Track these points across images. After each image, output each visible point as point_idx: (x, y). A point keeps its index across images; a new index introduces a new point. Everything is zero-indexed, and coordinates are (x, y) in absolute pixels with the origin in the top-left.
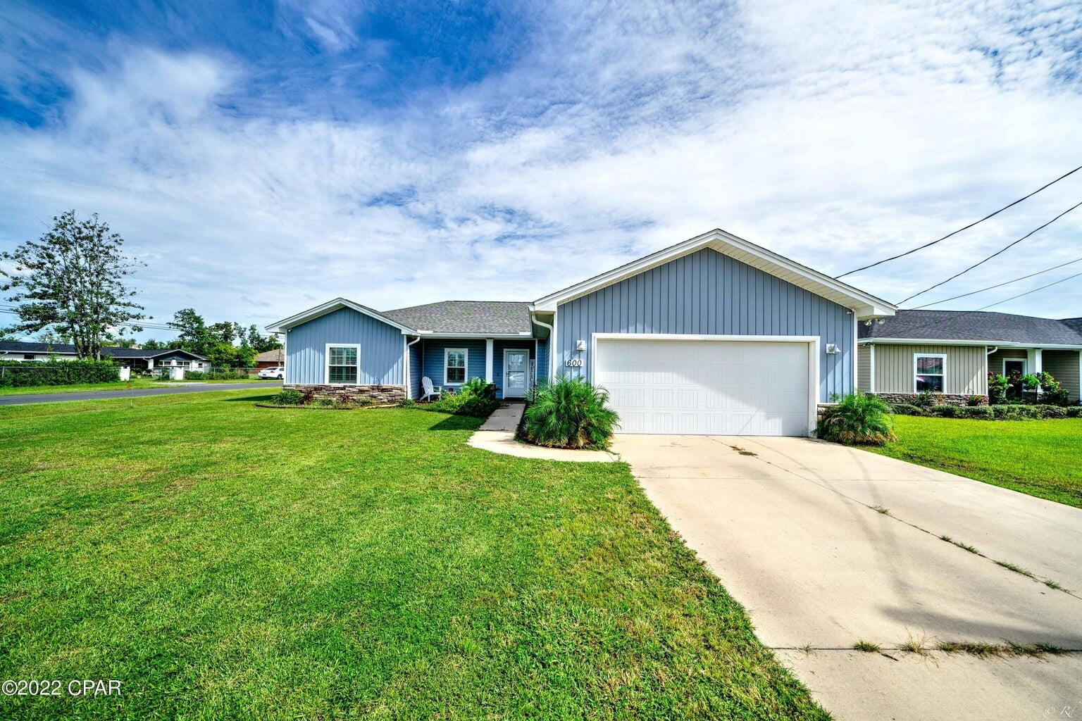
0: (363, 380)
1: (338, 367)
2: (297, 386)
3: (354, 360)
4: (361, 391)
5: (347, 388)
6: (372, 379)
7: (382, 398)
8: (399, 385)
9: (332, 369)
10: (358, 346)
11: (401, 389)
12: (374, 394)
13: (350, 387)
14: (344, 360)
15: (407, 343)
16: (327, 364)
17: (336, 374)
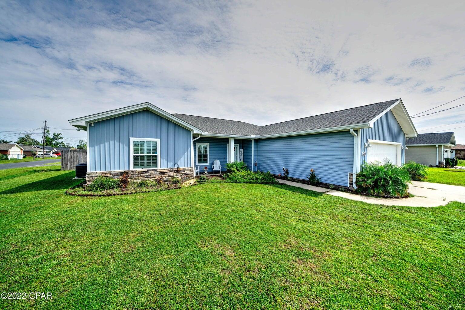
0: (162, 165)
1: (141, 156)
2: (103, 173)
3: (155, 151)
4: (162, 173)
5: (150, 172)
6: (169, 164)
7: (177, 176)
8: (189, 167)
9: (136, 158)
10: (158, 141)
11: (190, 170)
12: (172, 174)
13: (153, 170)
14: (146, 152)
15: (193, 139)
16: (132, 154)
17: (139, 162)
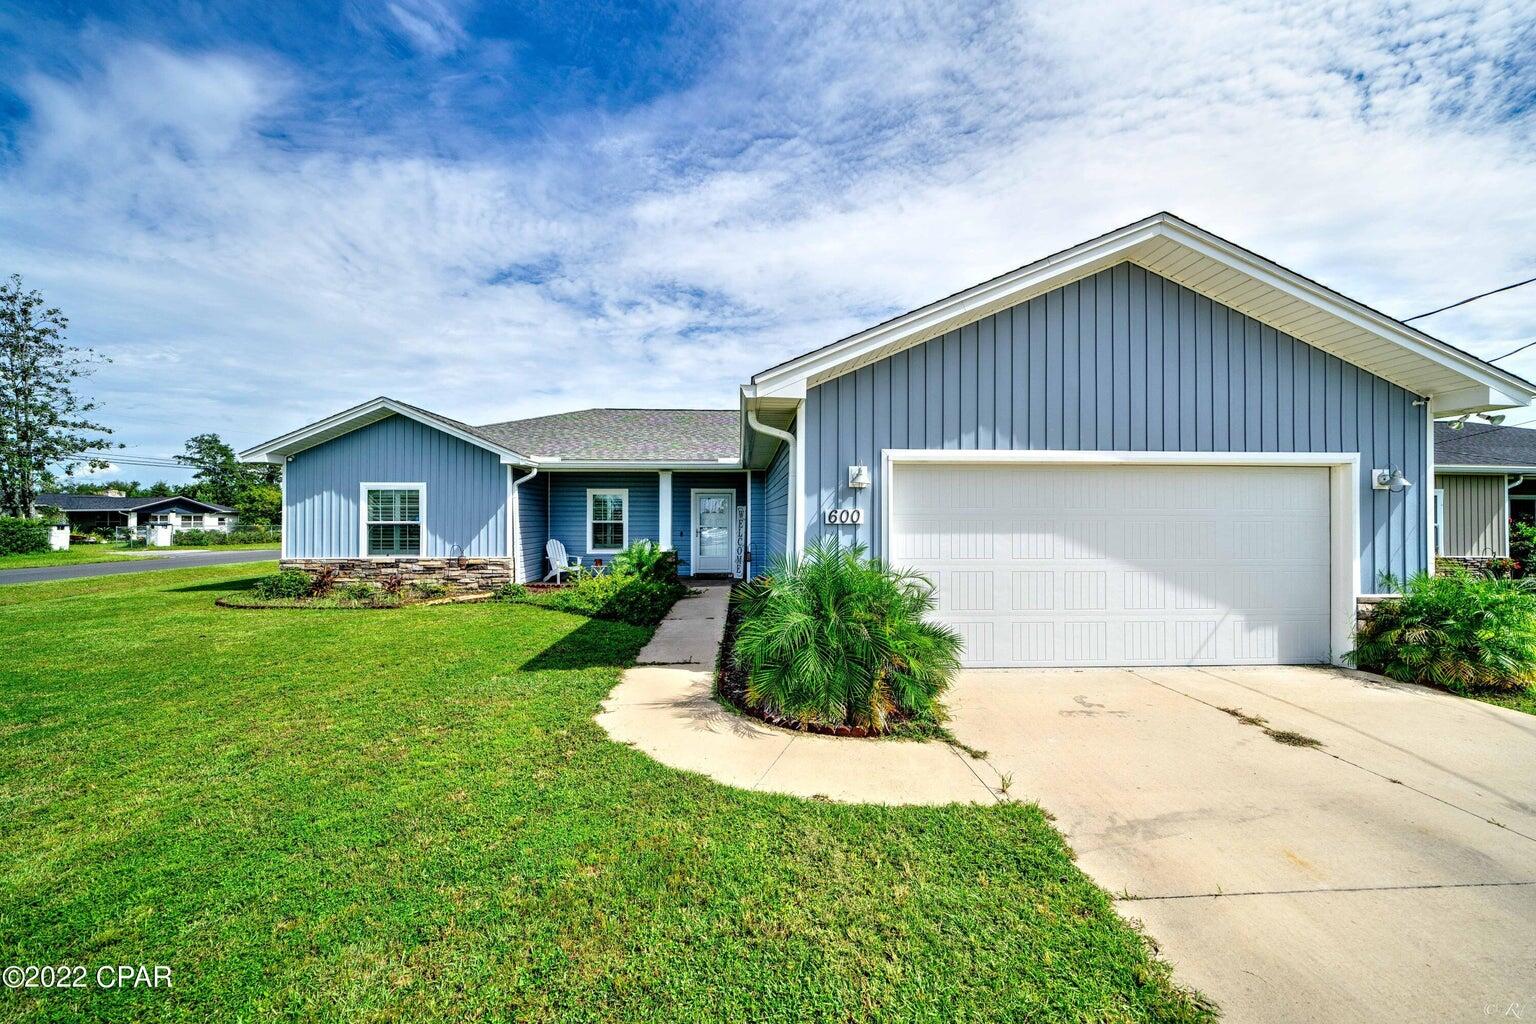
0: (432, 548)
1: (384, 526)
2: (308, 562)
3: (414, 513)
4: (429, 570)
5: (401, 565)
6: (448, 547)
7: (467, 580)
8: (499, 558)
9: (374, 530)
10: (422, 487)
11: (502, 565)
12: (454, 573)
13: (408, 561)
14: (397, 514)
15: (514, 481)
16: (364, 521)
17: (381, 539)
